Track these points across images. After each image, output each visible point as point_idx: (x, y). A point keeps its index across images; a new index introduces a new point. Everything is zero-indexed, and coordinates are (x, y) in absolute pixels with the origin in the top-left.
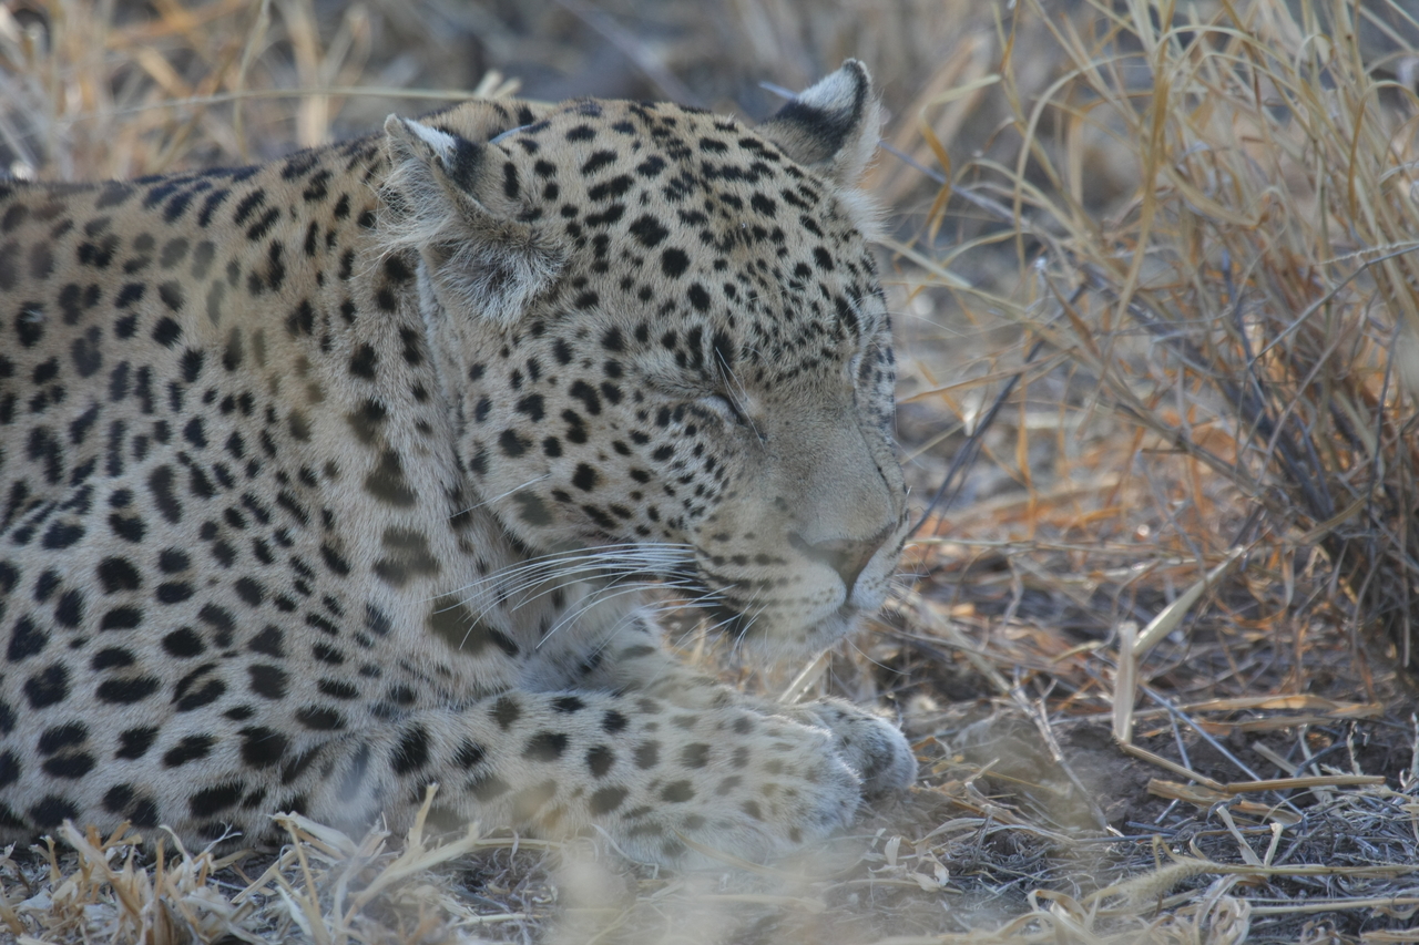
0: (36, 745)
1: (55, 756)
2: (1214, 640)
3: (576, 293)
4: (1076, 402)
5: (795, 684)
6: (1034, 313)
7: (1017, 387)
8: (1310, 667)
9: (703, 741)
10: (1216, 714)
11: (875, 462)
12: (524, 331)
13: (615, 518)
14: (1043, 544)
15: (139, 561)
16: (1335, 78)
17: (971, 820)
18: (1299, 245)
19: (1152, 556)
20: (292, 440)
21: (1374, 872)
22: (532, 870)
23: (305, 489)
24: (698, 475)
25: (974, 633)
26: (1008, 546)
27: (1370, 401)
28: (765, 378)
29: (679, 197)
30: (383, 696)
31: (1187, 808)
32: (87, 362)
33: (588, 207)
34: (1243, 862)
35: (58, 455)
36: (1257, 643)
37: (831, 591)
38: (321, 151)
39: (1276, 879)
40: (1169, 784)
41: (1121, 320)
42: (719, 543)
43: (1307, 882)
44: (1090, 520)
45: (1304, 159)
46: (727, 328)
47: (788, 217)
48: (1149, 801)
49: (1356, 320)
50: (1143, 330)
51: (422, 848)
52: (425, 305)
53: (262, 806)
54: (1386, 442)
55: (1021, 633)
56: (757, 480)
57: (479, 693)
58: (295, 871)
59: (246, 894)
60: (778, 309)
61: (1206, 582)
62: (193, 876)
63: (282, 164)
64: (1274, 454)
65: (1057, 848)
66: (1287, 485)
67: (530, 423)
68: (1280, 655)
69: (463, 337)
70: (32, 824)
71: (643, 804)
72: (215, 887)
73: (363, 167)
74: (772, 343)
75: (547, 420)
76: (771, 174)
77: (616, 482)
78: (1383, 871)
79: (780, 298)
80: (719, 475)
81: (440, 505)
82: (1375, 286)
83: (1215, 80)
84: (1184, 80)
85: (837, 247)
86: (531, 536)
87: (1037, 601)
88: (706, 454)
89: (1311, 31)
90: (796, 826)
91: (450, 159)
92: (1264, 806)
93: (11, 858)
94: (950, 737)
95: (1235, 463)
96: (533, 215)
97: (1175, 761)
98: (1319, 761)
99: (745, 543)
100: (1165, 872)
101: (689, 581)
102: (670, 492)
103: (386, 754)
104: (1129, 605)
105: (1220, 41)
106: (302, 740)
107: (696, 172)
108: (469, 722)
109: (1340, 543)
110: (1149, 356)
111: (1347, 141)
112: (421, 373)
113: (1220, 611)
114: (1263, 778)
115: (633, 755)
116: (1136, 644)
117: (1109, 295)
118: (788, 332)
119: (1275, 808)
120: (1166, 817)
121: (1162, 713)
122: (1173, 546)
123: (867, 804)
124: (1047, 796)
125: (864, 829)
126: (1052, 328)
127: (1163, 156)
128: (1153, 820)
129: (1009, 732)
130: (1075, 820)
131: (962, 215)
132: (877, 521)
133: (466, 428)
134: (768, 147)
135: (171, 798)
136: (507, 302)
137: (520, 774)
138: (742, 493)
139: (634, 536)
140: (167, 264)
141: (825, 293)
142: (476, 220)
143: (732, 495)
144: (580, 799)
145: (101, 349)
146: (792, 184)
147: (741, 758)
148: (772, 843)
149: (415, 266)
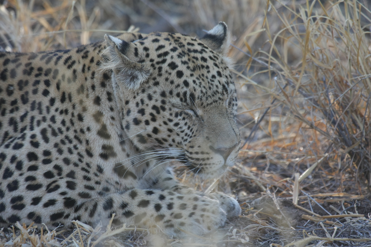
0: (10, 201)
1: (15, 204)
2: (320, 178)
3: (153, 81)
4: (284, 114)
5: (209, 188)
6: (274, 91)
7: (269, 111)
8: (345, 185)
9: (185, 203)
10: (320, 198)
11: (232, 128)
12: (140, 91)
13: (163, 142)
14: (275, 152)
15: (38, 153)
16: (354, 31)
17: (255, 225)
18: (343, 74)
19: (304, 156)
20: (78, 121)
21: (361, 240)
22: (140, 236)
23: (81, 134)
24: (186, 130)
25: (257, 175)
26: (266, 152)
27: (362, 116)
28: (204, 105)
29: (181, 57)
30: (101, 189)
31: (312, 222)
32: (25, 100)
33: (157, 59)
34: (326, 237)
35: (17, 125)
36: (331, 179)
37: (221, 161)
38: (87, 46)
39: (335, 242)
40: (307, 216)
41: (296, 92)
42: (191, 148)
43: (343, 242)
44: (287, 146)
45: (345, 52)
46: (194, 92)
47: (210, 63)
48: (302, 220)
49: (358, 94)
50: (302, 96)
51: (111, 230)
52: (114, 85)
53: (69, 218)
54: (366, 127)
55: (269, 175)
56: (201, 132)
57: (126, 189)
58: (77, 236)
59: (64, 242)
60: (207, 87)
61: (318, 163)
62: (50, 237)
63: (76, 49)
64: (336, 130)
65: (278, 232)
66: (340, 138)
67: (141, 116)
68: (337, 182)
69: (124, 93)
70: (8, 222)
71: (169, 219)
72: (56, 240)
73: (98, 49)
74: (205, 96)
75: (146, 115)
76: (206, 52)
77: (164, 132)
78: (363, 240)
79: (207, 84)
80: (191, 130)
81: (117, 139)
82: (363, 85)
83: (322, 31)
84: (314, 31)
85: (223, 71)
86: (141, 146)
87: (273, 167)
88: (188, 125)
89: (348, 18)
90: (209, 226)
91: (120, 46)
92: (332, 222)
93: (3, 231)
94: (250, 203)
95: (326, 131)
96: (142, 61)
97: (309, 210)
98: (347, 210)
99: (198, 148)
100: (306, 239)
101: (183, 158)
102: (178, 135)
103: (102, 205)
104: (298, 168)
105: (324, 20)
106: (80, 201)
107: (186, 51)
108: (124, 197)
109: (353, 153)
110: (304, 103)
111: (357, 47)
112: (112, 104)
113: (321, 170)
114: (332, 215)
115: (167, 206)
116: (299, 179)
117: (294, 87)
118: (210, 93)
119: (335, 223)
120: (306, 225)
121: (306, 197)
122: (309, 153)
123: (228, 220)
124: (275, 218)
125: (227, 227)
126: (278, 95)
127: (308, 51)
128: (303, 225)
129: (265, 201)
130: (283, 225)
131: (255, 65)
132: (233, 143)
133: (124, 117)
134: (205, 45)
135: (45, 216)
136: (136, 84)
137: (137, 211)
138: (197, 135)
139: (168, 147)
140: (46, 75)
141: (220, 83)
142: (127, 62)
143: (195, 136)
144: (152, 218)
145: (29, 97)
146: (211, 55)
147: (195, 207)
148: (203, 230)
149: (111, 75)
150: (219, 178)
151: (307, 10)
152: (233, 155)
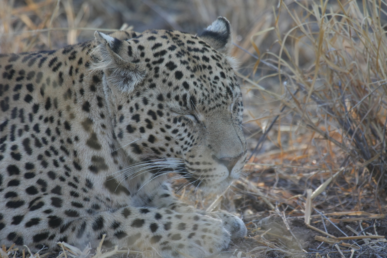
2: (335, 194)
3: (149, 83)
4: (295, 123)
5: (211, 206)
6: (283, 97)
7: (278, 119)
8: (363, 203)
9: (184, 222)
10: (335, 217)
11: (237, 135)
12: (134, 95)
13: (160, 151)
14: (285, 165)
15: (19, 166)
16: (373, 30)
17: (263, 247)
18: (362, 78)
19: (317, 170)
20: (65, 130)
23: (68, 144)
24: (185, 138)
25: (264, 191)
26: (274, 166)
27: (382, 125)
28: (206, 109)
29: (180, 57)
30: (90, 207)
31: (326, 244)
32: (5, 107)
33: (153, 59)
36: (347, 196)
37: (225, 173)
38: (74, 46)
40: (321, 237)
41: (309, 99)
42: (191, 158)
44: (299, 159)
45: (363, 53)
46: (194, 94)
47: (213, 63)
48: (315, 242)
49: (378, 101)
50: (315, 103)
51: (101, 253)
52: (105, 88)
53: (54, 239)
55: (278, 192)
56: (203, 139)
57: (119, 207)
60: (209, 89)
61: (333, 178)
63: (62, 50)
64: (353, 141)
65: (288, 256)
66: (357, 149)
67: (136, 123)
68: (354, 199)
69: (116, 97)
71: (166, 240)
73: (86, 50)
74: (207, 99)
75: (141, 122)
76: (208, 51)
77: (161, 140)
79: (210, 86)
80: (192, 138)
81: (108, 149)
82: (384, 91)
83: (338, 30)
84: (329, 30)
85: (227, 72)
86: (135, 157)
87: (283, 182)
88: (188, 131)
89: (366, 16)
90: (211, 248)
91: (112, 44)
92: (349, 244)
94: (257, 222)
95: (341, 143)
96: (137, 61)
97: (323, 230)
98: (365, 231)
99: (199, 158)
101: (182, 170)
102: (177, 143)
103: (91, 225)
104: (310, 184)
105: (339, 18)
106: (66, 220)
107: (186, 50)
108: (116, 215)
109: (372, 167)
110: (317, 111)
111: (376, 48)
112: (103, 110)
113: (337, 186)
114: (349, 236)
115: (164, 226)
116: (312, 195)
117: (306, 93)
118: (212, 96)
119: (352, 245)
120: (320, 247)
121: (319, 216)
122: (323, 167)
123: (232, 242)
124: (285, 240)
125: (231, 249)
126: (288, 102)
127: (322, 51)
128: (316, 248)
129: (274, 221)
130: (293, 247)
131: (263, 68)
132: (238, 152)
133: (117, 124)
134: (207, 44)
135: (27, 236)
136: (130, 87)
137: (130, 231)
138: (199, 143)
139: (166, 157)
140: (29, 78)
141: (223, 85)
142: (120, 62)
143: (196, 144)
144: (148, 239)
145: (9, 103)
146: (214, 54)
147: (195, 227)
148: (204, 253)
149: (101, 78)
150: (223, 194)
151: (321, 6)
152: (238, 166)
